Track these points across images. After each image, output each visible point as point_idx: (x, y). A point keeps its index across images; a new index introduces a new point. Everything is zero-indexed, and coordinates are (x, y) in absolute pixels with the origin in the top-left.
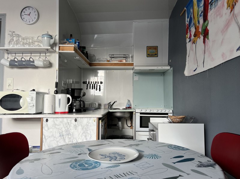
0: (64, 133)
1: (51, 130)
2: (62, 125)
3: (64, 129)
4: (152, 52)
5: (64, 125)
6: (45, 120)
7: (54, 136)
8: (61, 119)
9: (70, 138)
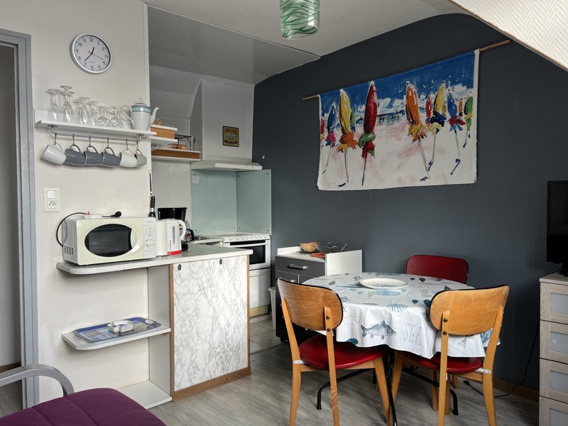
0: (206, 285)
1: (186, 282)
2: (202, 272)
3: (204, 279)
4: (230, 137)
5: (204, 272)
6: (176, 267)
7: (191, 291)
8: (200, 263)
9: (213, 292)
